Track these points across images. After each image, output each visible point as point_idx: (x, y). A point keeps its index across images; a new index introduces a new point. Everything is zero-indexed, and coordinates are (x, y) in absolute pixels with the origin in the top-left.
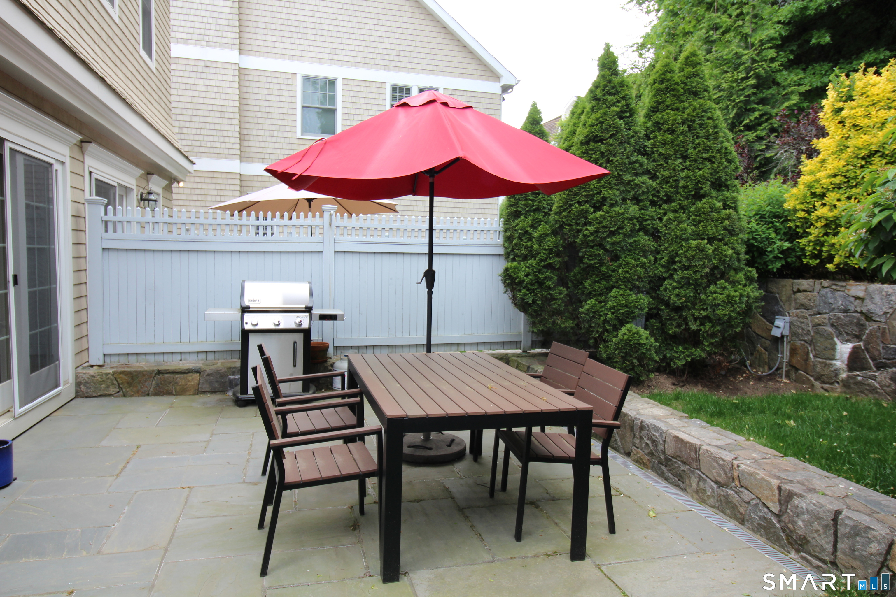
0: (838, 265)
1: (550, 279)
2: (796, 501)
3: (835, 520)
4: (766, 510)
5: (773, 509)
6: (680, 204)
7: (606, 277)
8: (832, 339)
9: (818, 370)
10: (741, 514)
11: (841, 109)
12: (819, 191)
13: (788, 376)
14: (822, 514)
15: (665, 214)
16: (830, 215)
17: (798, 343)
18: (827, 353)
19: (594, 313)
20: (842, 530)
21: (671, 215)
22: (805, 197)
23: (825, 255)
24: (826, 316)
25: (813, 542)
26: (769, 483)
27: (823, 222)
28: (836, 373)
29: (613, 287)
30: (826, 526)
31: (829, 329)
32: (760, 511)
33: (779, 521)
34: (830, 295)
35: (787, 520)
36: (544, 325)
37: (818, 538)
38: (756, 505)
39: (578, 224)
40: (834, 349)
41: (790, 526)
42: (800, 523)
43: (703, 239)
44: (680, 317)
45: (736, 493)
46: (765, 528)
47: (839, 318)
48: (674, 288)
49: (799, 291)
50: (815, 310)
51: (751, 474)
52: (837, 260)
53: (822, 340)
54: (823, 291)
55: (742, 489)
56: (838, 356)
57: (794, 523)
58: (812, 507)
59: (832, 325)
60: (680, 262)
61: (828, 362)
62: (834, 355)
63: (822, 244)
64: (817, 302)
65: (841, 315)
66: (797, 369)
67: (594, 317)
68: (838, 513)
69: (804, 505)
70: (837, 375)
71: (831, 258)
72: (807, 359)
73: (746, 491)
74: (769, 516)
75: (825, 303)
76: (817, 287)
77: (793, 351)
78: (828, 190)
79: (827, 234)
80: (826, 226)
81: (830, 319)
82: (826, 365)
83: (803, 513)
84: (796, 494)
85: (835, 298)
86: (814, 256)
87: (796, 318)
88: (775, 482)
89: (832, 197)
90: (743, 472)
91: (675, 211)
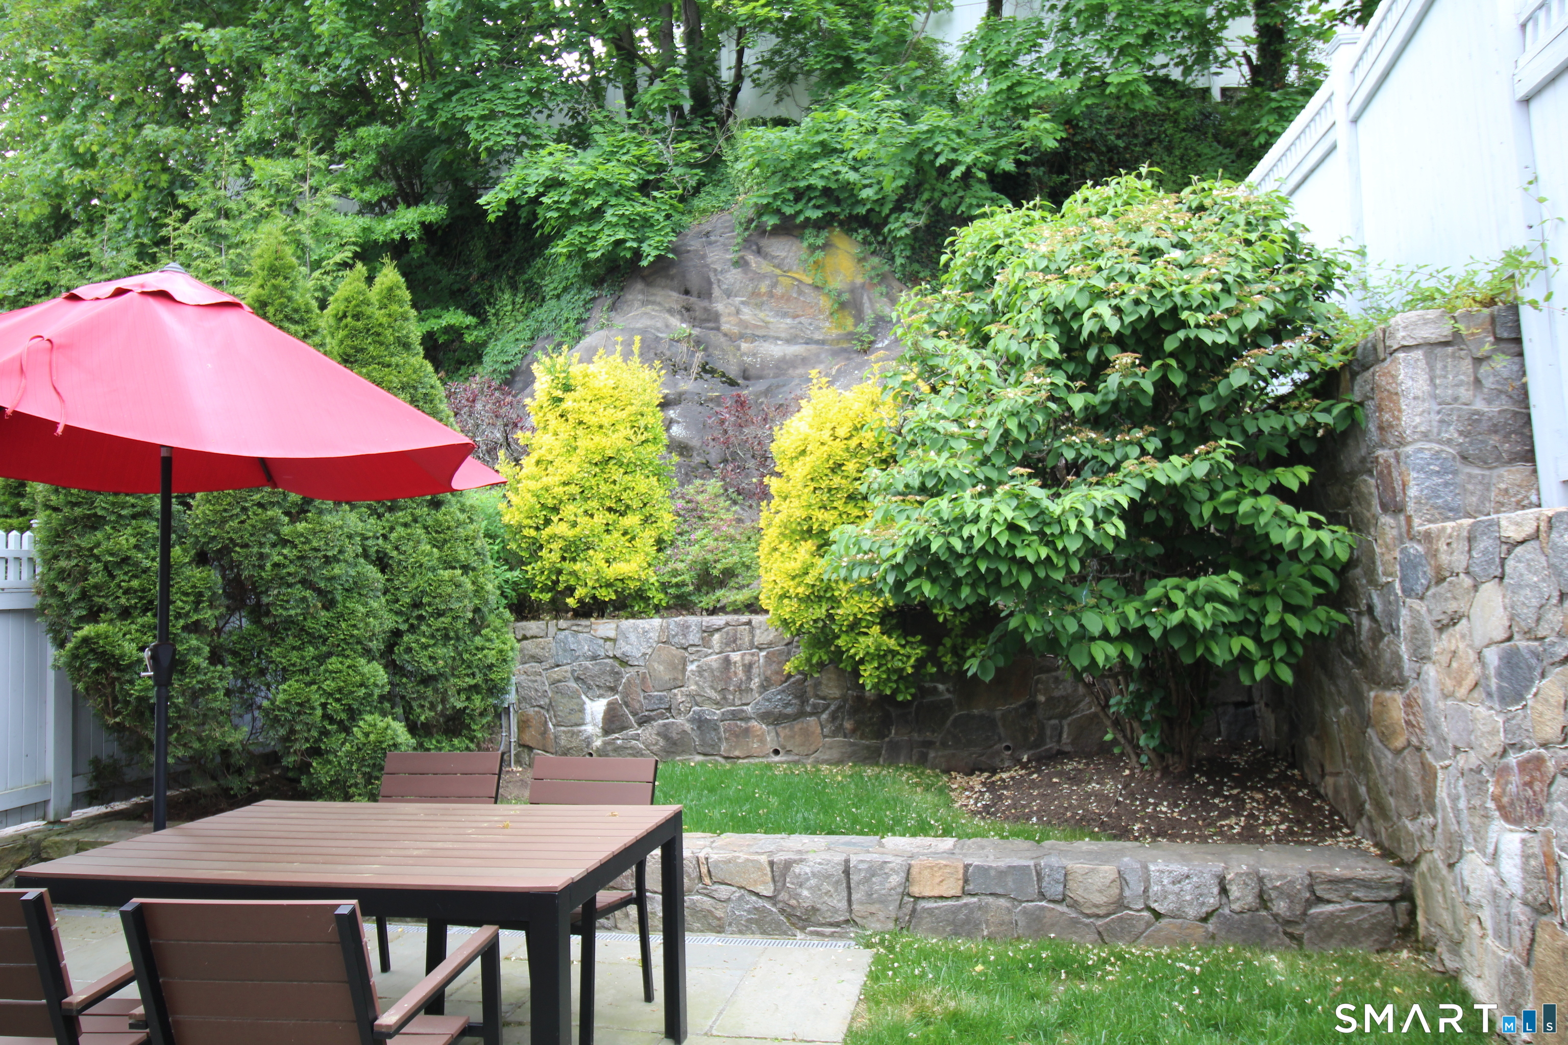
0: (580, 601)
1: (197, 651)
2: (797, 869)
3: (847, 872)
4: (754, 898)
5: (765, 893)
6: (412, 514)
7: (315, 639)
8: (579, 697)
9: (563, 742)
10: (719, 919)
11: (560, 400)
12: (550, 502)
13: (519, 762)
14: (831, 871)
15: (392, 529)
16: (570, 534)
17: (531, 711)
18: (574, 718)
19: (300, 705)
20: (854, 878)
21: (400, 530)
22: (532, 509)
23: (561, 587)
24: (568, 668)
25: (824, 908)
26: (758, 862)
27: (561, 543)
28: (588, 741)
29: (329, 654)
30: (837, 882)
31: (573, 684)
32: (747, 902)
33: (774, 905)
34: (571, 639)
35: (786, 897)
36: (185, 745)
37: (829, 900)
38: (741, 897)
39: (261, 545)
40: (582, 710)
41: (793, 902)
42: (805, 893)
43: (454, 568)
44: (436, 690)
45: (707, 895)
46: (757, 922)
47: (587, 668)
48: (425, 647)
49: (525, 638)
50: (552, 661)
51: (729, 861)
52: (580, 592)
53: (564, 701)
54: (561, 636)
55: (716, 887)
56: (588, 718)
57: (797, 896)
58: (818, 868)
59: (577, 679)
60: (430, 605)
61: (575, 729)
62: (583, 719)
63: (559, 572)
64: (554, 651)
65: (588, 664)
66: (530, 749)
67: (299, 713)
68: (847, 861)
69: (808, 870)
70: (589, 745)
71: (570, 590)
72: (545, 732)
73: (722, 887)
74: (761, 903)
75: (565, 650)
76: (552, 630)
77: (523, 725)
78: (561, 502)
79: (564, 559)
80: (564, 550)
81: (573, 671)
82: (573, 733)
83: (808, 879)
84: (795, 861)
85: (579, 642)
86: (545, 589)
87: (524, 677)
88: (764, 859)
89: (569, 510)
90: (717, 863)
91: (406, 525)
